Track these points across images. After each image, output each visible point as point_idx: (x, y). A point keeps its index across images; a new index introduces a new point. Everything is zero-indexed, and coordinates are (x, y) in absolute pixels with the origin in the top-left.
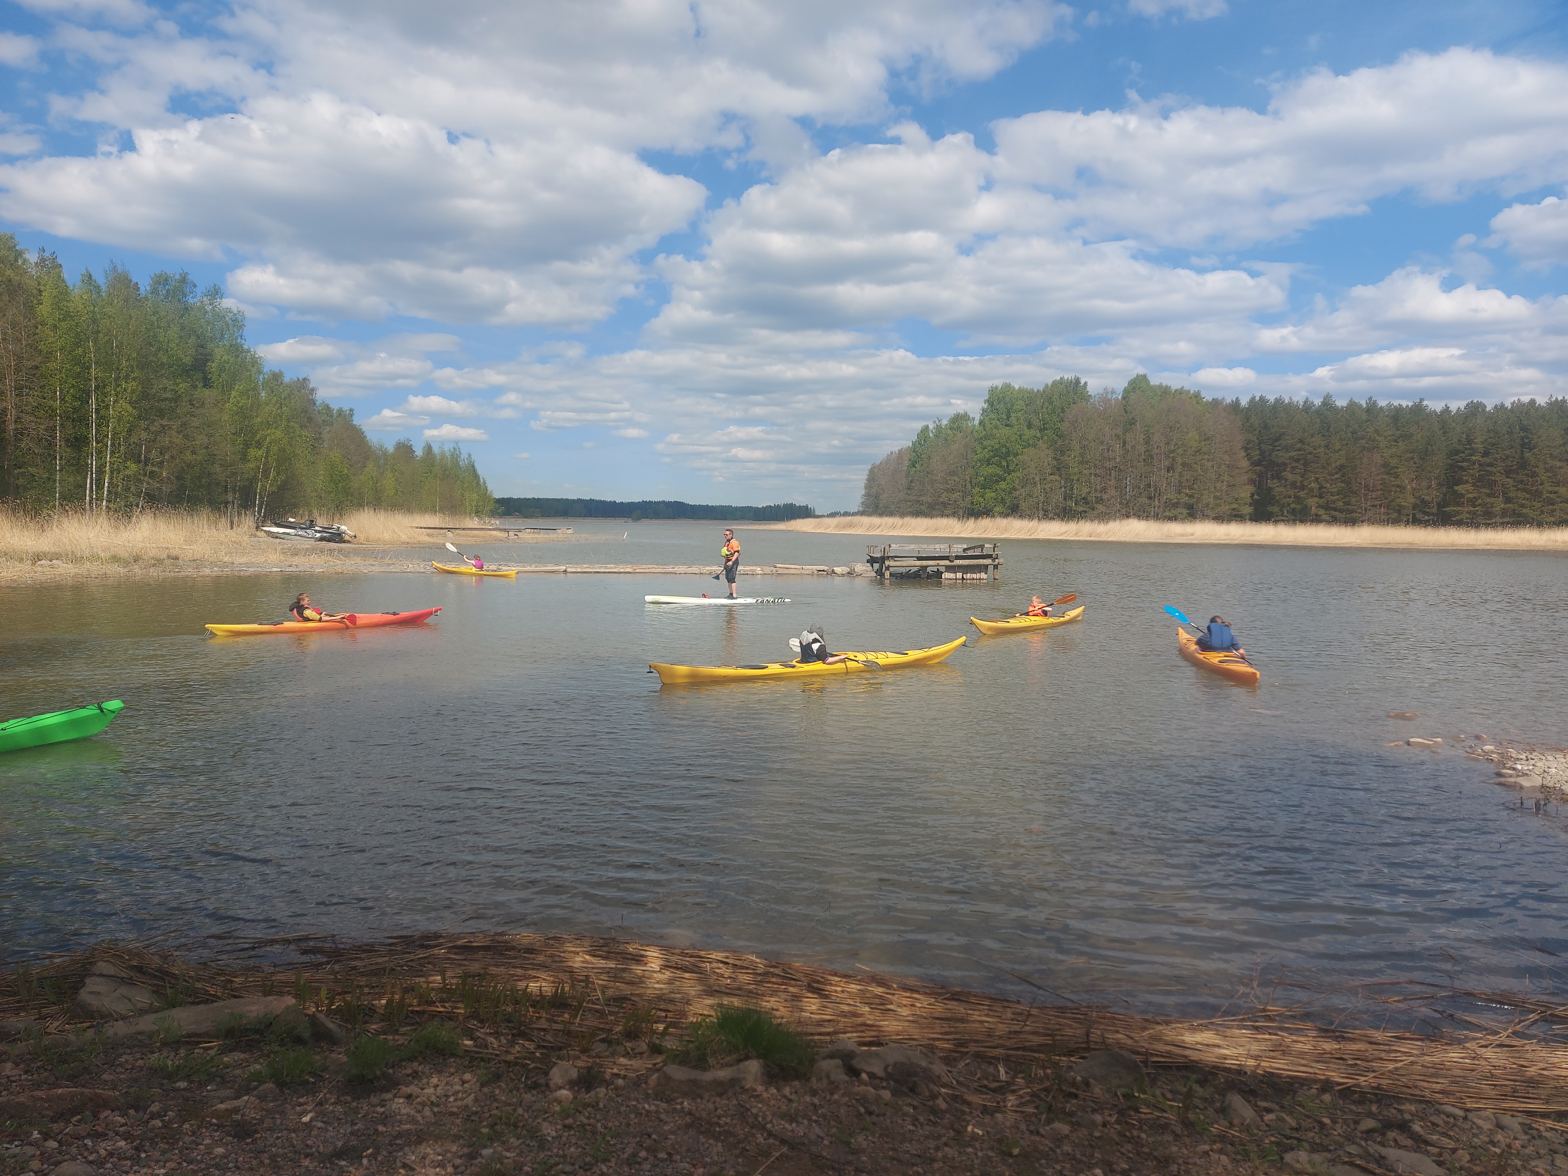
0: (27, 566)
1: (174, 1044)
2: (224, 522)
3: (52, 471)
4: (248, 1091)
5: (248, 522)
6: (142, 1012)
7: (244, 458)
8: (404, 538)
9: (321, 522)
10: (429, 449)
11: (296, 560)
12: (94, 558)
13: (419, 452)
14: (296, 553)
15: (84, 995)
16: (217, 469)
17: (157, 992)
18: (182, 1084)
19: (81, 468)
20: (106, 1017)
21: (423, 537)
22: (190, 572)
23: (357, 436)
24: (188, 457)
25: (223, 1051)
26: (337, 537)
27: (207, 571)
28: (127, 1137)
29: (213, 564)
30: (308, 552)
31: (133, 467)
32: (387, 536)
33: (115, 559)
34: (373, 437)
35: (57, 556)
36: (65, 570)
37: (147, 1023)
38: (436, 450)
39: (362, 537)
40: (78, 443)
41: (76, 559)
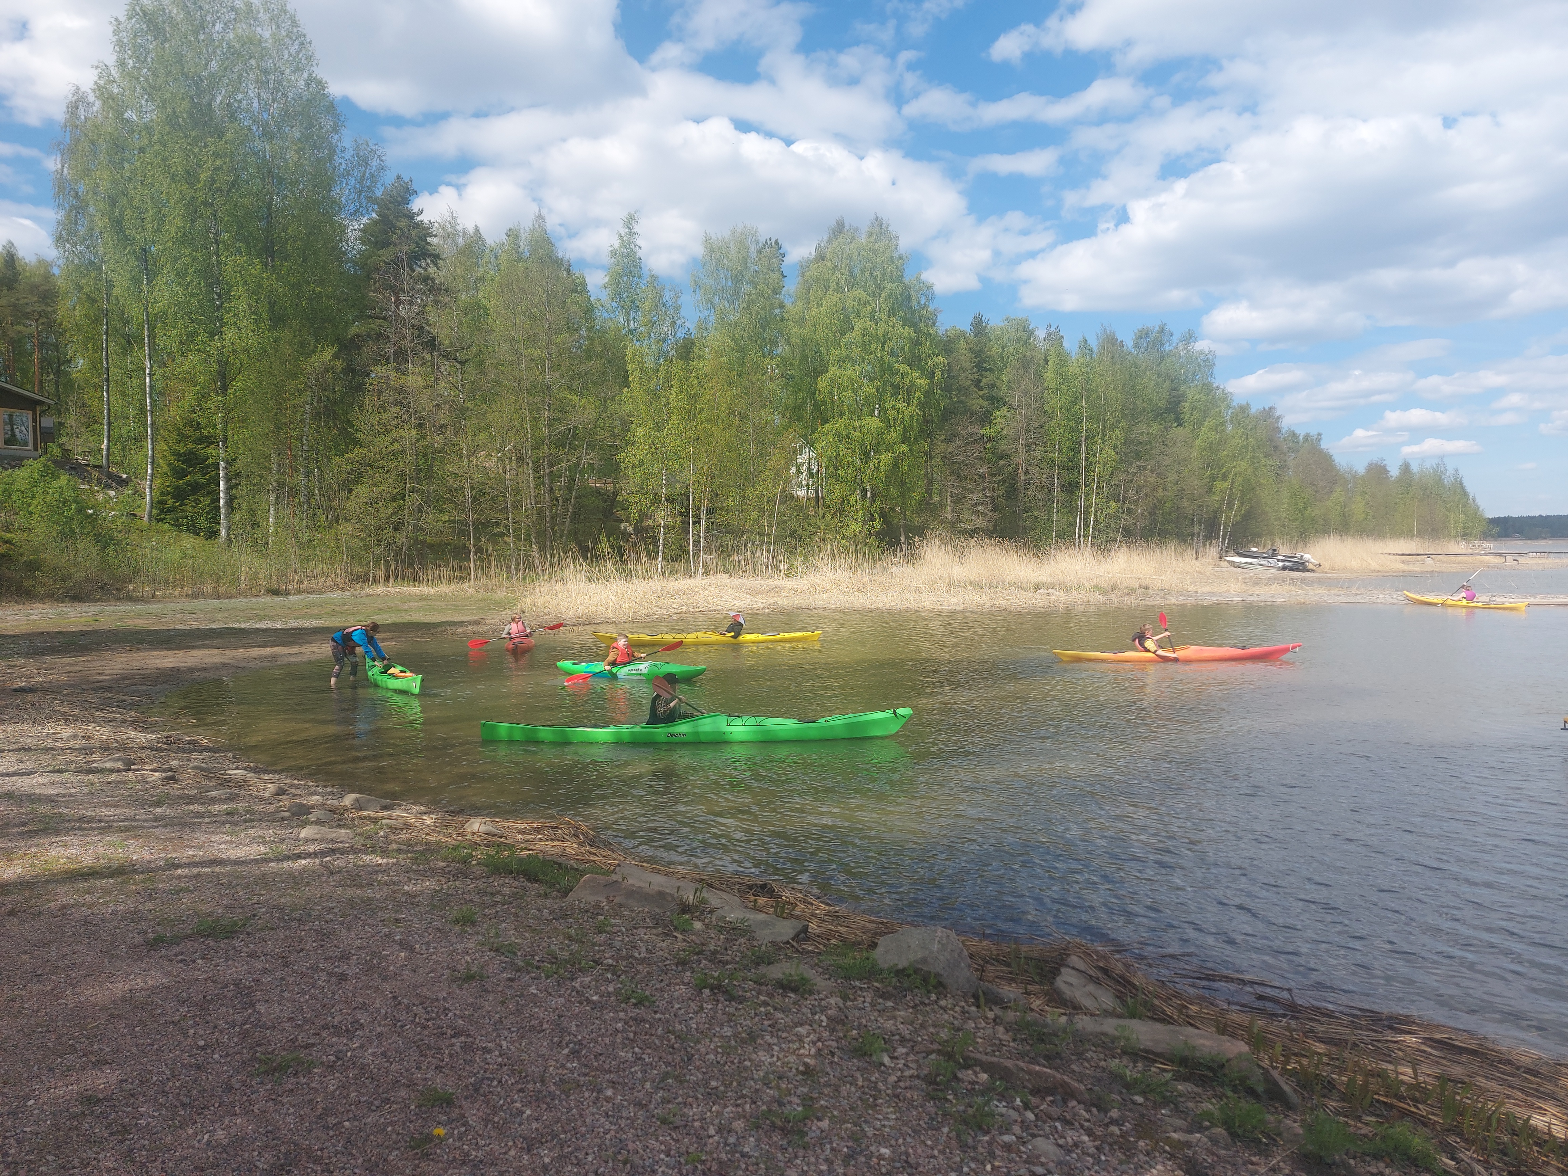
0: (1030, 594)
1: (1135, 1054)
2: (1189, 553)
3: (1050, 513)
4: (1201, 1129)
5: (1212, 552)
6: (1107, 1013)
7: (1210, 491)
8: (1374, 565)
9: (1284, 550)
10: (1406, 468)
11: (1257, 590)
12: (1080, 587)
13: (1394, 471)
14: (1257, 582)
15: (1059, 983)
16: (1185, 503)
17: (1120, 997)
18: (1139, 1099)
19: (1072, 510)
20: (1076, 1008)
21: (1397, 565)
22: (1159, 601)
23: (1325, 461)
24: (1160, 493)
25: (1178, 1077)
26: (1300, 566)
27: (1173, 600)
28: (1090, 1133)
29: (1179, 593)
30: (1269, 581)
31: (1114, 505)
32: (1355, 564)
33: (1097, 588)
34: (1341, 460)
35: (1050, 586)
36: (1058, 598)
37: (1110, 1026)
38: (1415, 467)
39: (1326, 565)
40: (1071, 488)
41: (1067, 589)
